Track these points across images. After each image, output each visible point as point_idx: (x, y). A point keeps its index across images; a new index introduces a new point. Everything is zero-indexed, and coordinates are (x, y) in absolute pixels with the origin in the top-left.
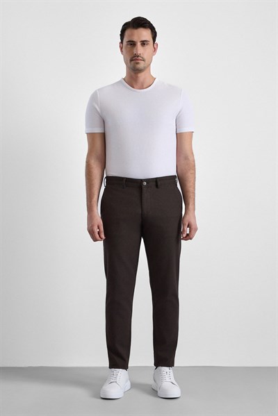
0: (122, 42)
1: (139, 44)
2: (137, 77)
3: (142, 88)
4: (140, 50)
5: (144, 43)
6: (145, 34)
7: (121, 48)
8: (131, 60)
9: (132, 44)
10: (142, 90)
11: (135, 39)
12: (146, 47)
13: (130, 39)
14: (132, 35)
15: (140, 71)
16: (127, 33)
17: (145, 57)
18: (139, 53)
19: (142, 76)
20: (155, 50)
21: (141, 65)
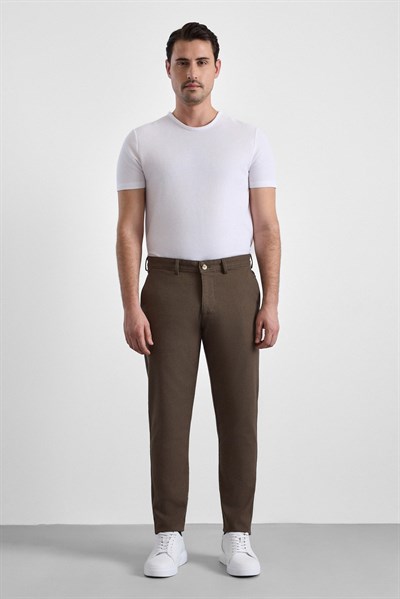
0: (169, 60)
1: (194, 63)
2: (191, 111)
3: (199, 125)
4: (196, 72)
5: (201, 62)
6: (203, 48)
7: (168, 69)
8: (184, 87)
9: (184, 63)
10: (199, 128)
11: (188, 55)
12: (205, 67)
13: (182, 56)
14: (184, 50)
15: (196, 102)
16: (177, 46)
17: (203, 82)
18: (194, 76)
19: (198, 110)
20: (217, 69)
21: (198, 93)
